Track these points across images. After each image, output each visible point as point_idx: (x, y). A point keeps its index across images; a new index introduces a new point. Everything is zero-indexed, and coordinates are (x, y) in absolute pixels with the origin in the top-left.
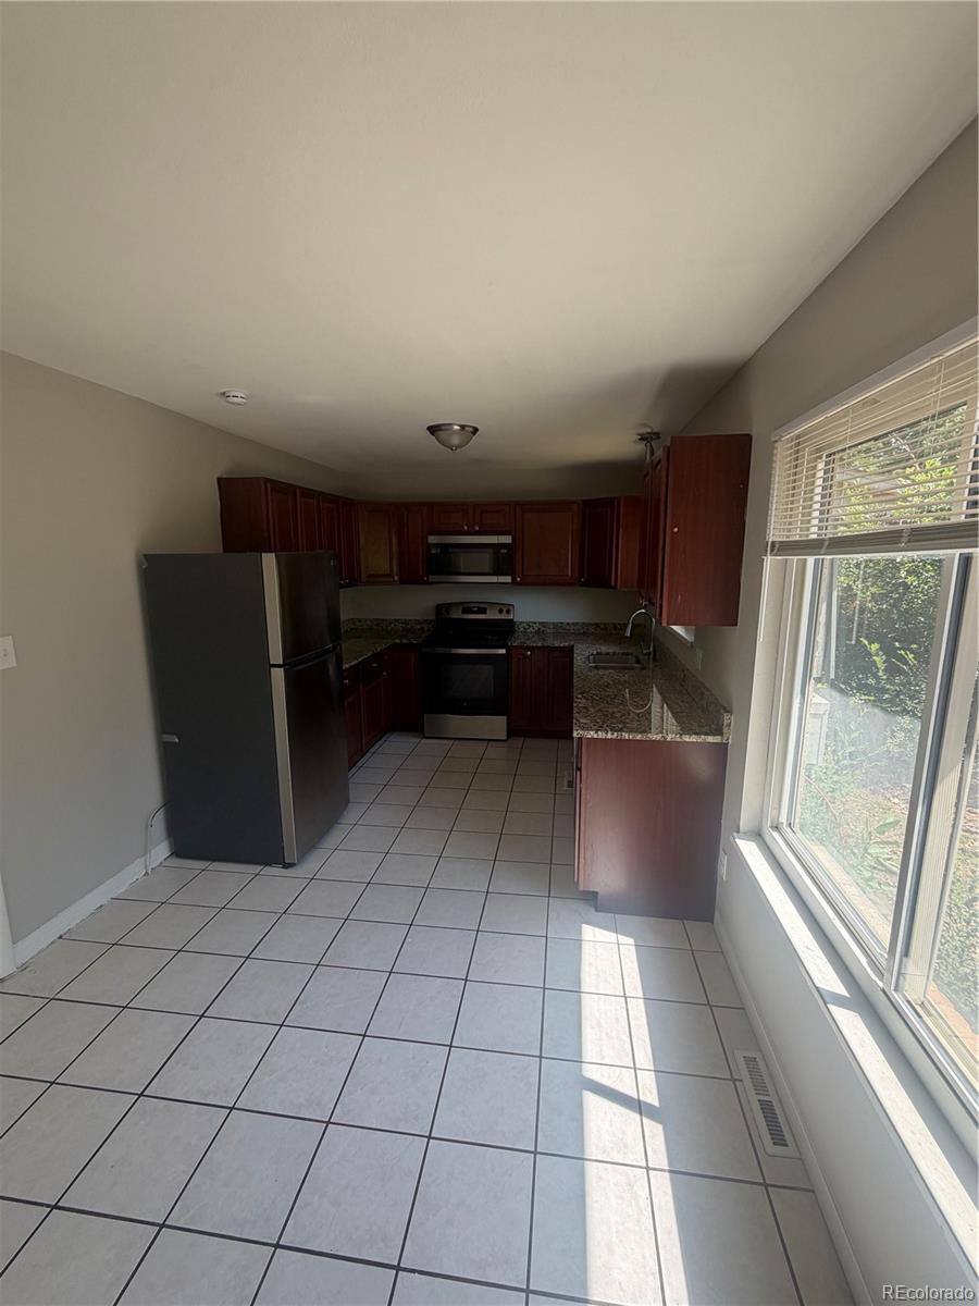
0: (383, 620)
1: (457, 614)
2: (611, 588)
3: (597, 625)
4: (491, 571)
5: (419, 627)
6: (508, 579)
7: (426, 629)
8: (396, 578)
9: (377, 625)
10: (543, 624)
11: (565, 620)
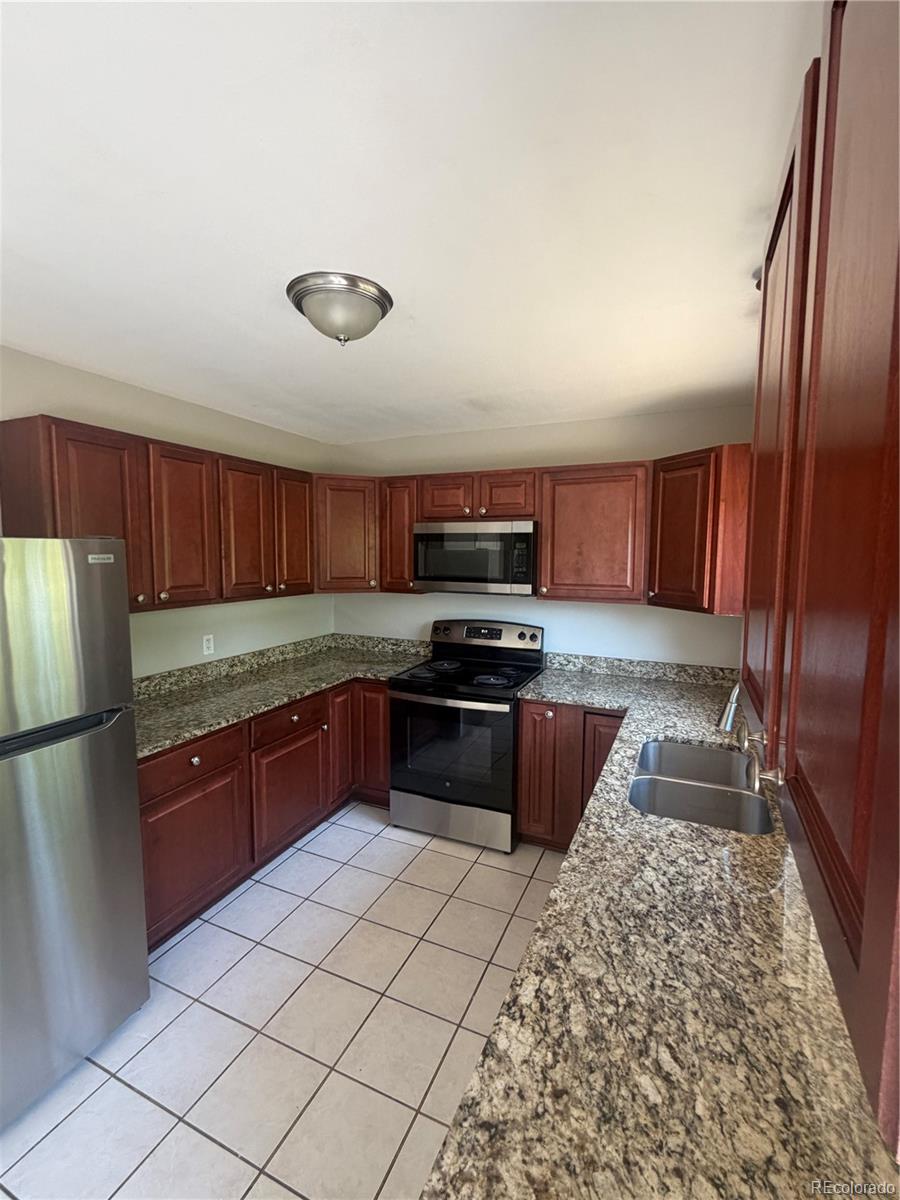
0: (370, 638)
1: (460, 636)
2: (704, 611)
3: (682, 668)
4: (502, 577)
5: (413, 651)
6: (527, 589)
7: (422, 653)
8: (373, 583)
9: (363, 644)
10: (591, 659)
11: (625, 656)
